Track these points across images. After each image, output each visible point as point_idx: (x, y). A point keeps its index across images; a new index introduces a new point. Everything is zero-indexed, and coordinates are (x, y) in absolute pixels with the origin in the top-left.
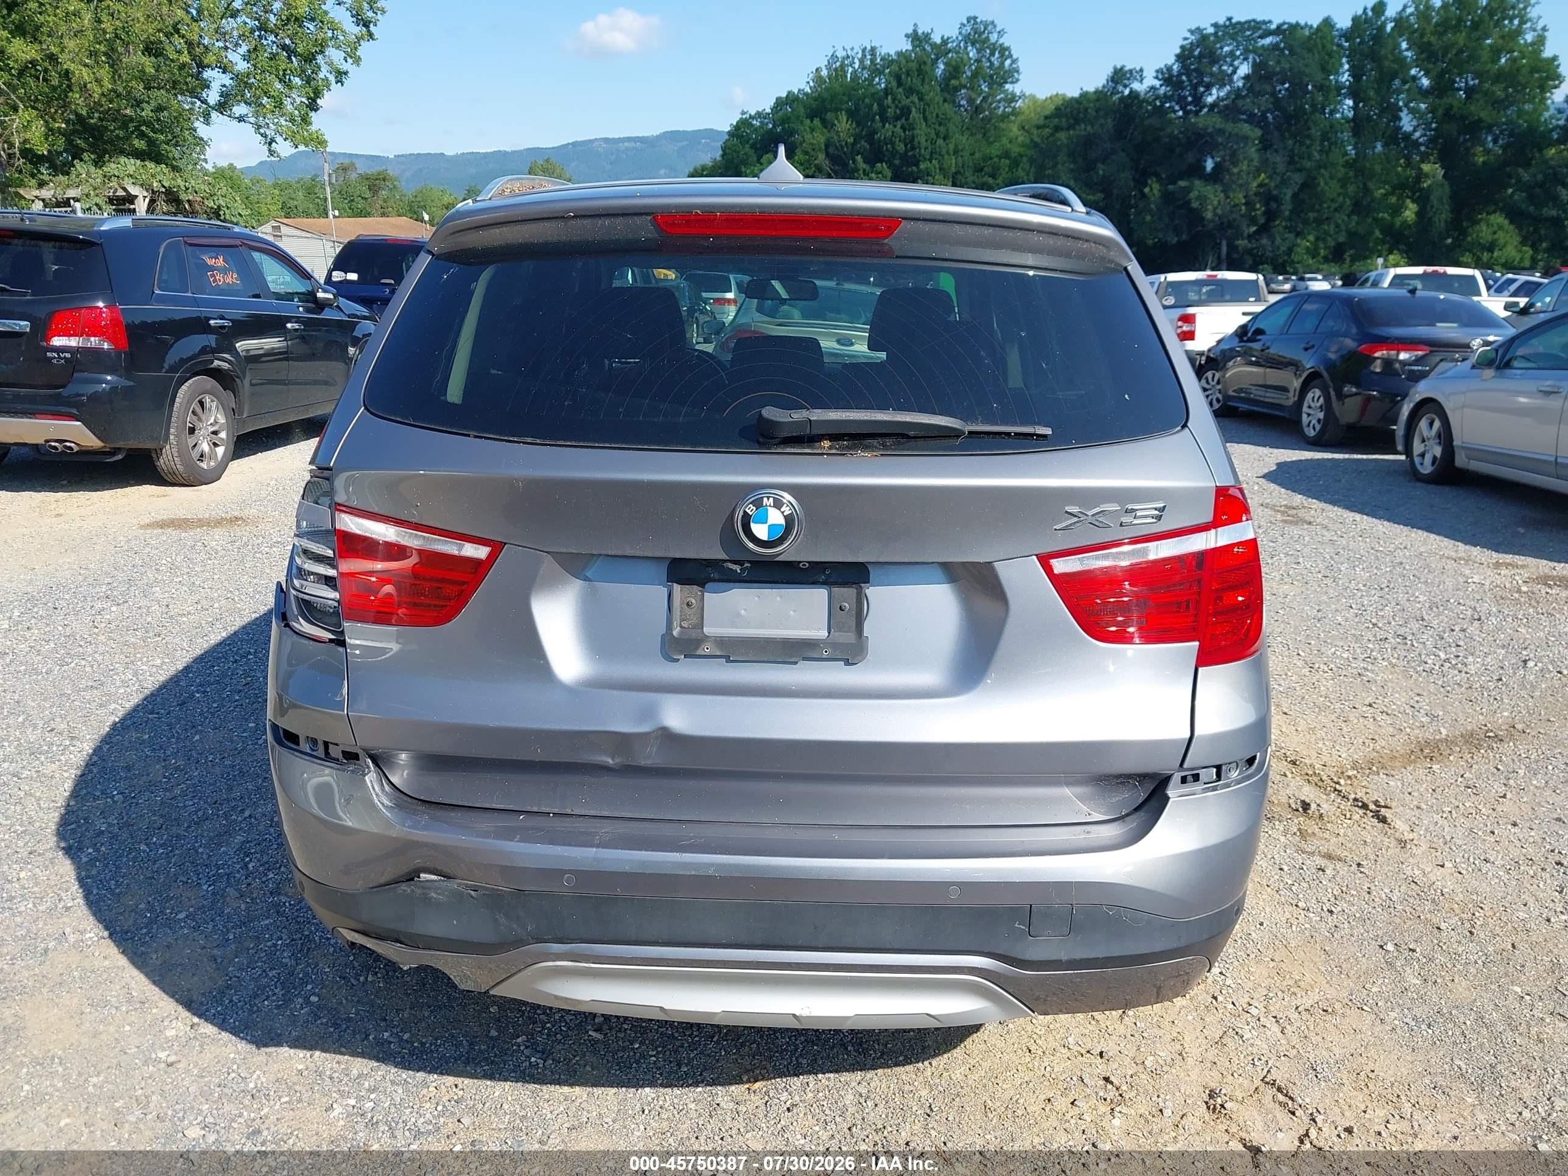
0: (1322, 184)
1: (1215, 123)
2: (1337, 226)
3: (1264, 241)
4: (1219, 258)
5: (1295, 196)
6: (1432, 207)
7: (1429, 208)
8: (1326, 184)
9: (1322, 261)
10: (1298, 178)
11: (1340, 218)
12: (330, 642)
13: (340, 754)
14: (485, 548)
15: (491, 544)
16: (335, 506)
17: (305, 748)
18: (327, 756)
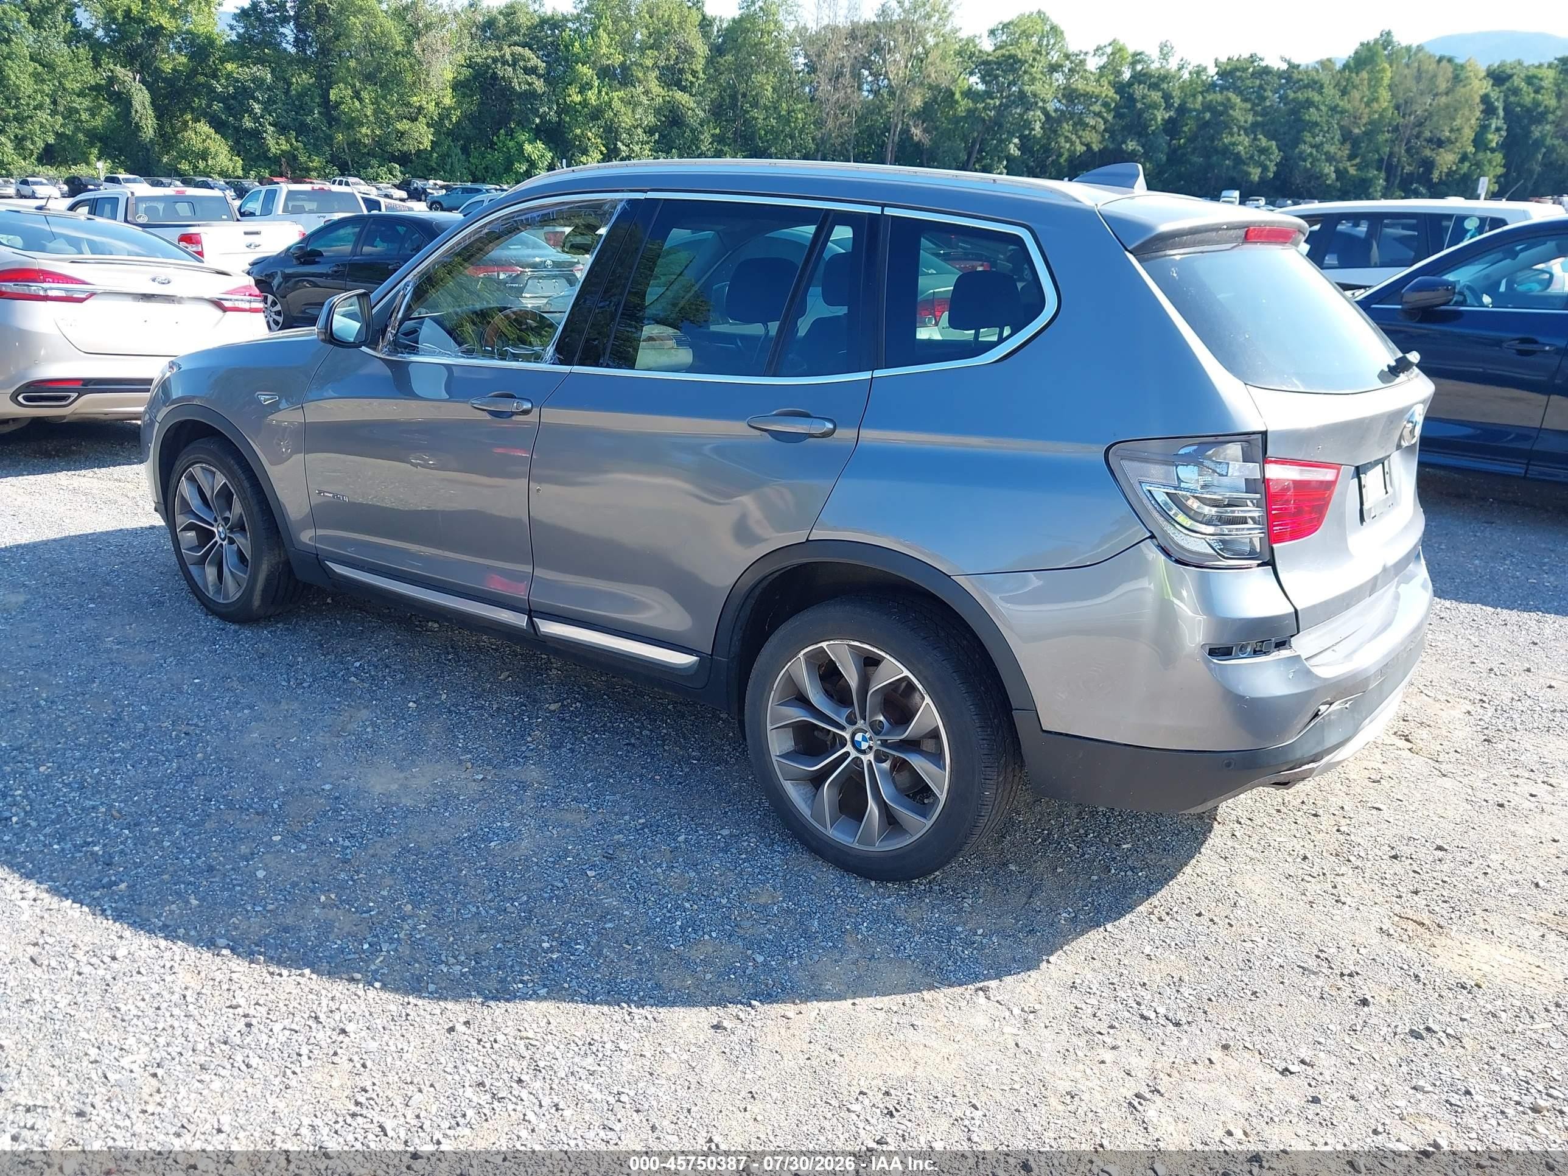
0: (12, 77)
8: (17, 77)
9: (35, 163)
11: (43, 117)
12: (1259, 565)
13: (1273, 645)
14: (1335, 471)
15: (1336, 467)
16: (1265, 460)
17: (1237, 654)
18: (1256, 653)
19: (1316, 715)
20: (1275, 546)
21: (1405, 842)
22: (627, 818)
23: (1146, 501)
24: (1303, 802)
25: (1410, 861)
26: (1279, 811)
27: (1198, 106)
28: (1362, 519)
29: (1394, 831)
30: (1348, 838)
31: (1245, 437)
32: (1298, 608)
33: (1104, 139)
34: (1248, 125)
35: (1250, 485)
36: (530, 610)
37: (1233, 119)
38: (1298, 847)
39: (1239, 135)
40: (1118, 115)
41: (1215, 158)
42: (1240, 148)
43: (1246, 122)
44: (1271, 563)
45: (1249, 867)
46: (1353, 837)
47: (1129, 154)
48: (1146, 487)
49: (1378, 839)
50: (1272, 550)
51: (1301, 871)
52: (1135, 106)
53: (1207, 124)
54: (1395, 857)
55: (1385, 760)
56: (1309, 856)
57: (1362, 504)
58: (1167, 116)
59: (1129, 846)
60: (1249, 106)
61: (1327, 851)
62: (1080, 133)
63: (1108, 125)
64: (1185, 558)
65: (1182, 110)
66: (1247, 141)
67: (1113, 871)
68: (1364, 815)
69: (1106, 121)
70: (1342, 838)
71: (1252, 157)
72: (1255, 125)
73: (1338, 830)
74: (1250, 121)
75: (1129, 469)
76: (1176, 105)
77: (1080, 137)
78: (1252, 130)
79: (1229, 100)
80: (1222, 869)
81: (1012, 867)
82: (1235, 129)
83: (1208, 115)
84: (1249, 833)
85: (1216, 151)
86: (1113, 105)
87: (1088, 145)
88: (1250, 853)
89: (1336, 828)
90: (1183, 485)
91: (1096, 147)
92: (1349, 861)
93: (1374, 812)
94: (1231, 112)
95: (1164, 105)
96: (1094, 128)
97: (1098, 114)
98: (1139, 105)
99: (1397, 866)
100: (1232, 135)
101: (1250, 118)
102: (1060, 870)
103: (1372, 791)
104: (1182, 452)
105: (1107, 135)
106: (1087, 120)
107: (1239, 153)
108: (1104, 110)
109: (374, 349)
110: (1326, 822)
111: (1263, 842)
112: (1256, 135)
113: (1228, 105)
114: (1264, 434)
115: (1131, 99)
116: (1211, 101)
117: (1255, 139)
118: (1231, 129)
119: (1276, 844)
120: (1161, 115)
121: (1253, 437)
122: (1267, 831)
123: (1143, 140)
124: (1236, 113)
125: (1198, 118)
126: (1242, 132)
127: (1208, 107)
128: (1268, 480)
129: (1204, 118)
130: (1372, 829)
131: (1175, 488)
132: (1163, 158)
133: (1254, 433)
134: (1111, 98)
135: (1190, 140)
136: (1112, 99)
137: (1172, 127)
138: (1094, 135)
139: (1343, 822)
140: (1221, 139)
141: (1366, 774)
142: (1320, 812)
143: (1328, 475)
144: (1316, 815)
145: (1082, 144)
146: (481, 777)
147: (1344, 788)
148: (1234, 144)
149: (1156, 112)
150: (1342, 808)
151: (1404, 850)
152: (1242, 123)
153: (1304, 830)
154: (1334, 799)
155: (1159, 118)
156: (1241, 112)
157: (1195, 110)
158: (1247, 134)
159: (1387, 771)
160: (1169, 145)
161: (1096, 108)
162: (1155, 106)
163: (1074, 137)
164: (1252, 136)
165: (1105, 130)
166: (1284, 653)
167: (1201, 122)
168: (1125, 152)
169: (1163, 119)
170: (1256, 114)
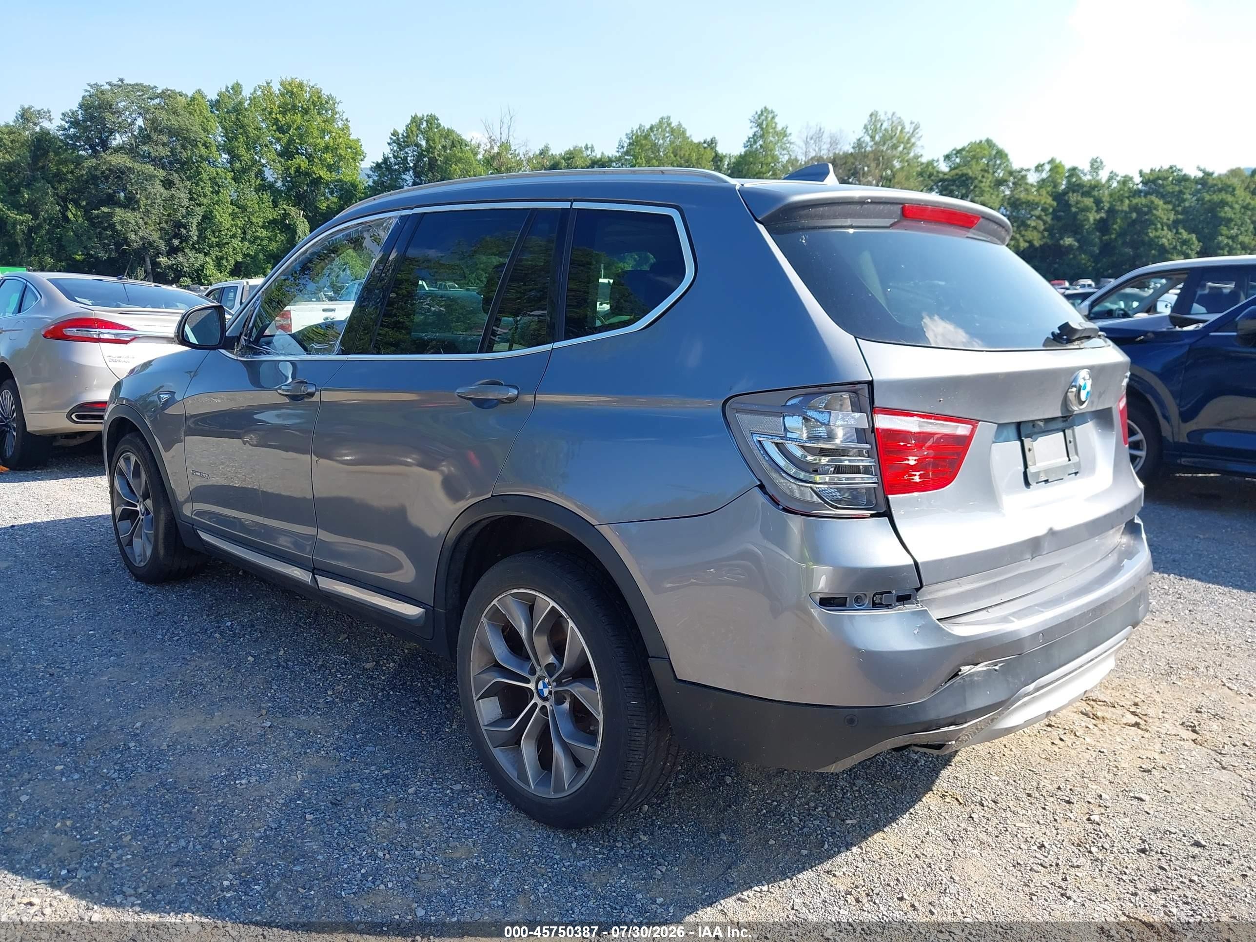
0: (218, 217)
1: (125, 162)
2: (234, 249)
3: (181, 259)
4: (145, 271)
5: (199, 224)
6: (299, 237)
7: (297, 238)
8: (221, 216)
9: (228, 275)
10: (200, 211)
11: (236, 242)
12: (872, 516)
13: (895, 599)
14: (969, 427)
15: (973, 422)
16: (873, 410)
17: (853, 606)
18: (875, 605)
19: (956, 675)
20: (890, 497)
21: (1159, 835)
22: (373, 768)
23: (756, 451)
24: (1059, 788)
25: (1160, 856)
26: (1029, 795)
27: (1125, 208)
28: (1027, 484)
29: (1151, 823)
30: (1097, 827)
31: (853, 387)
32: (919, 561)
33: (1044, 237)
34: (1170, 222)
35: (861, 435)
36: (315, 568)
37: (1157, 217)
38: (1038, 834)
39: (1163, 230)
40: (1056, 217)
41: (1142, 249)
42: (1164, 240)
43: (1168, 219)
44: (887, 514)
45: (975, 852)
46: (1102, 828)
47: (1066, 248)
48: (756, 438)
49: (1131, 831)
50: (888, 500)
51: (1032, 860)
52: (1070, 210)
53: (1134, 222)
54: (1143, 851)
55: (1164, 749)
56: (1046, 844)
57: (1026, 466)
58: (1098, 217)
59: (854, 821)
60: (1170, 207)
61: (1070, 840)
62: (1023, 233)
63: (1047, 226)
64: (792, 506)
65: (1111, 211)
66: (1170, 235)
67: (826, 846)
68: (1125, 804)
69: (1045, 223)
70: (1089, 827)
71: (1175, 248)
72: (1176, 223)
73: (1089, 819)
74: (1171, 219)
75: (744, 420)
76: (1106, 208)
77: (1023, 236)
78: (1175, 225)
79: (1152, 202)
80: (945, 851)
81: (724, 837)
82: (1159, 226)
83: (1134, 215)
84: (989, 816)
85: (1143, 243)
86: (1051, 210)
87: (1030, 242)
88: (983, 837)
89: (1087, 816)
90: (789, 435)
91: (1037, 244)
92: (1090, 852)
93: (1135, 802)
94: (1155, 212)
95: (1095, 208)
96: (1035, 228)
97: (1039, 217)
98: (1074, 209)
99: (1143, 862)
100: (1156, 230)
101: (1172, 217)
102: (772, 842)
103: (1140, 781)
104: (789, 403)
105: (1046, 234)
106: (1029, 222)
107: (1163, 245)
108: (1043, 214)
109: (232, 353)
110: (1079, 809)
111: (1000, 827)
112: (1177, 230)
113: (1151, 207)
114: (870, 384)
115: (1068, 205)
116: (1137, 204)
117: (1177, 233)
118: (1156, 225)
119: (1015, 829)
120: (1093, 217)
121: (858, 386)
122: (1009, 814)
123: (1079, 237)
124: (1159, 213)
125: (1126, 218)
126: (1165, 228)
127: (1134, 208)
128: (877, 429)
129: (1131, 217)
130: (1127, 820)
131: (782, 438)
132: (1096, 250)
133: (859, 383)
134: (1049, 204)
135: (1119, 235)
136: (1051, 206)
137: (1103, 226)
138: (1035, 233)
139: (1097, 810)
140: (1147, 234)
141: (1139, 763)
142: (1074, 799)
143: (962, 430)
144: (1069, 802)
145: (1026, 241)
146: (269, 724)
147: (1110, 777)
148: (1158, 237)
149: (1088, 214)
150: (1101, 796)
151: (1158, 844)
152: (1165, 220)
153: (1050, 817)
154: (1095, 787)
155: (1091, 219)
156: (1163, 212)
157: (1122, 211)
158: (1170, 229)
159: (1161, 761)
160: (1101, 239)
161: (1038, 212)
162: (1087, 209)
163: (1018, 236)
164: (1175, 231)
165: (1045, 230)
166: (909, 607)
167: (1129, 220)
168: (1063, 246)
169: (1095, 220)
170: (1177, 213)
